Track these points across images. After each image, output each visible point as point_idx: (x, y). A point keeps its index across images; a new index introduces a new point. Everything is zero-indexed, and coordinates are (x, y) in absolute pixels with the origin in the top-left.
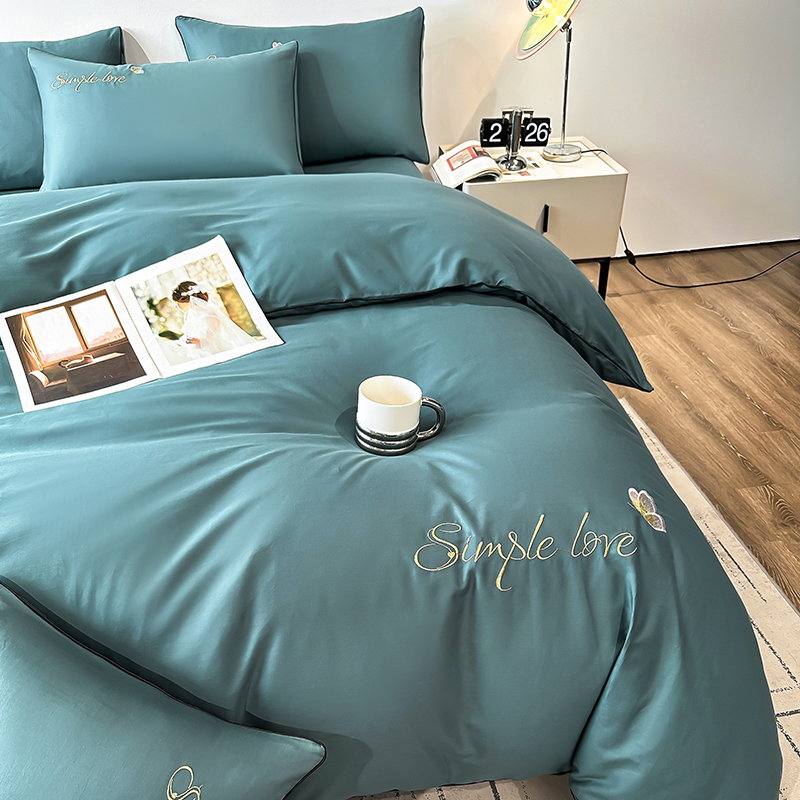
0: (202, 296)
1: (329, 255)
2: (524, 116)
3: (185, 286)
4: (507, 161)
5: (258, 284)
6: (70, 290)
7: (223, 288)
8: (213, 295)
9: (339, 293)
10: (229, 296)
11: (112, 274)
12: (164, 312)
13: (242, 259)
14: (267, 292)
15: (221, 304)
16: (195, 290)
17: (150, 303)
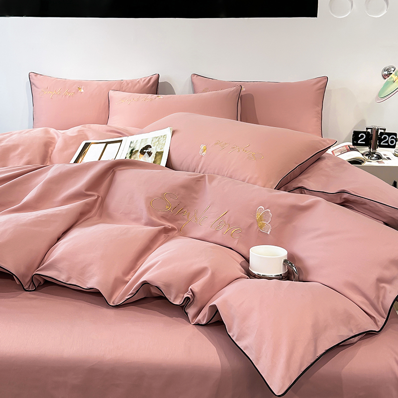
0: (150, 154)
2: (380, 131)
4: (369, 155)
7: (159, 152)
12: (133, 157)
16: (149, 150)
17: (131, 152)
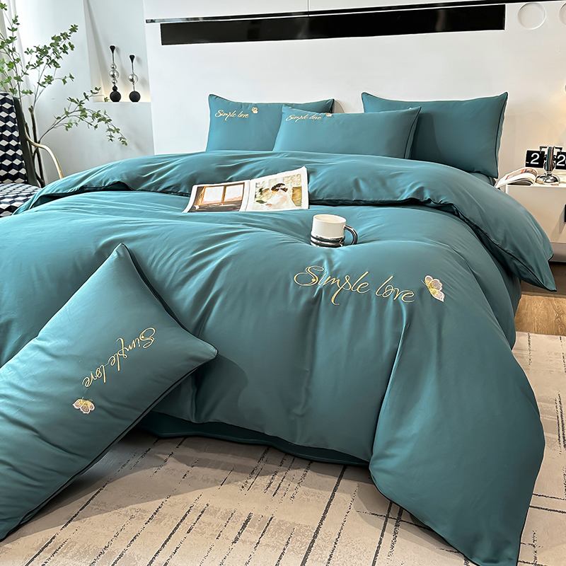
0: (285, 190)
1: (352, 179)
3: (279, 185)
5: (312, 188)
6: (230, 181)
7: (296, 188)
8: (290, 189)
9: (352, 197)
10: (296, 191)
11: (251, 178)
12: (264, 194)
13: (311, 177)
14: (315, 191)
15: (292, 193)
16: (283, 187)
17: (261, 190)
